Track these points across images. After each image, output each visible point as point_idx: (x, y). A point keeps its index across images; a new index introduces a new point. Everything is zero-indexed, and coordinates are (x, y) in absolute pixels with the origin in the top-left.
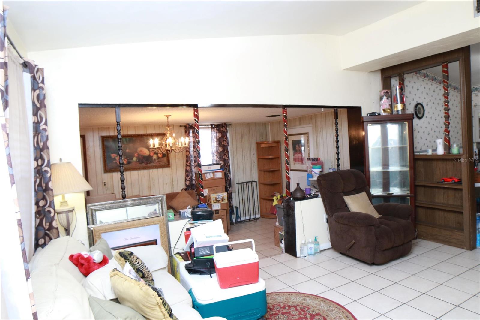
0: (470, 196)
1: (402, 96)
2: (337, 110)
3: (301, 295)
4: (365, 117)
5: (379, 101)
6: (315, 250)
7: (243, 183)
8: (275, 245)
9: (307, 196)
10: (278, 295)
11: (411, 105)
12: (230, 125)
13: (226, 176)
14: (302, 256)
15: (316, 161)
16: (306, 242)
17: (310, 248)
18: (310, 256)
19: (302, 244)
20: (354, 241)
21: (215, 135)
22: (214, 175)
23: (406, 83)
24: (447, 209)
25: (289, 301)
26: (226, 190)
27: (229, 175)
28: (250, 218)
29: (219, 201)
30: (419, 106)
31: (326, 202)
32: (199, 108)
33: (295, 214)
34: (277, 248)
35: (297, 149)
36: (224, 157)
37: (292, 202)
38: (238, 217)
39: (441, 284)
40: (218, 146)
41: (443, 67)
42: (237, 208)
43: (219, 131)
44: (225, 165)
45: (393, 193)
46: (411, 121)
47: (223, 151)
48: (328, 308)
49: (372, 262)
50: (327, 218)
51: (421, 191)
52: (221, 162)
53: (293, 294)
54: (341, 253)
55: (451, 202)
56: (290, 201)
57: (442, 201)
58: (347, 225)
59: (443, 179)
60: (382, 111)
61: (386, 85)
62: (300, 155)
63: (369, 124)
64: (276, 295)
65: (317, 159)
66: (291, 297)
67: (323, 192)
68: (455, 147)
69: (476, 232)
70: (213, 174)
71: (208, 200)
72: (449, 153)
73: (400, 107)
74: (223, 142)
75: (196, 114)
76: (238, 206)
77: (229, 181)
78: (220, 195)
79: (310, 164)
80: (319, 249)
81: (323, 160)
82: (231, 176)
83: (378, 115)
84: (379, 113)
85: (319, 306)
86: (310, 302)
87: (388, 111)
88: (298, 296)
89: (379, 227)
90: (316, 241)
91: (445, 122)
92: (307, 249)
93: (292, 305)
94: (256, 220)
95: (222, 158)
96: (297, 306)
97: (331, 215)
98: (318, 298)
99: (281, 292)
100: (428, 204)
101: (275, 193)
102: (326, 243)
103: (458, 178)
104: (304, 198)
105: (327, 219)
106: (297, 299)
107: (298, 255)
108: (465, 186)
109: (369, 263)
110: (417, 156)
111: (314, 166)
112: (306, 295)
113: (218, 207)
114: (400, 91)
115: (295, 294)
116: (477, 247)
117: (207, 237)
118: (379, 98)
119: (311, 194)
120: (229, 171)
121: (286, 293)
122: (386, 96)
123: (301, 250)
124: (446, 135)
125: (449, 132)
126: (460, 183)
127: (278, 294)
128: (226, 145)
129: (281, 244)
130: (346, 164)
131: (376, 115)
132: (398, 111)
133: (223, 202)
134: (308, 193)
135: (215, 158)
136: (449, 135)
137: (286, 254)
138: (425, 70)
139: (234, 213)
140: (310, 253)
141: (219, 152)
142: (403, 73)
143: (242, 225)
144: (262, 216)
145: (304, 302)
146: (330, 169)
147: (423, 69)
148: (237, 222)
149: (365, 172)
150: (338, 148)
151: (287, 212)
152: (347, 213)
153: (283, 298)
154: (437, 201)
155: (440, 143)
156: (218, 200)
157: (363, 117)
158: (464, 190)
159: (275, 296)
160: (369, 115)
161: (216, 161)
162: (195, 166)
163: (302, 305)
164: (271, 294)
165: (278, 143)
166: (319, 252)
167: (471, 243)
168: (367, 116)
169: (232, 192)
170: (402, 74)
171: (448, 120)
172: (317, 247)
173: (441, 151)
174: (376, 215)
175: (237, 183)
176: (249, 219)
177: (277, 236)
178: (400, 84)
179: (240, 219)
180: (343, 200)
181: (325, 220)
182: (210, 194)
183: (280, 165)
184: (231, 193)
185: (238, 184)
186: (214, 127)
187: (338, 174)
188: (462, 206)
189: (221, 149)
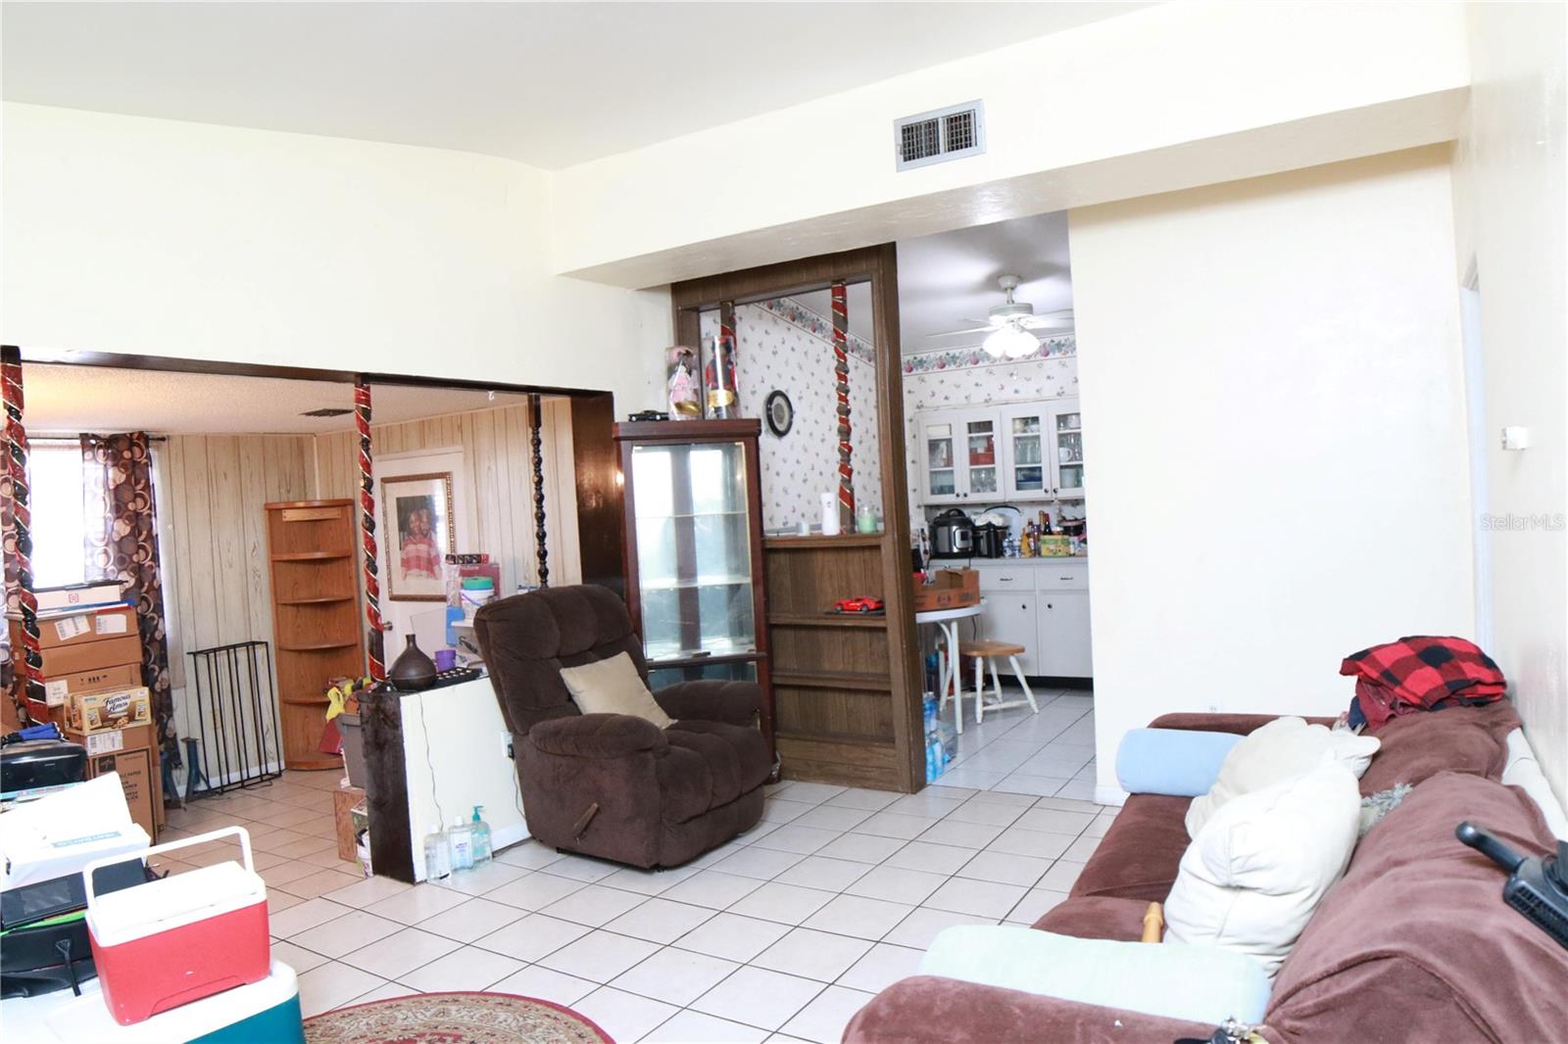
0: (904, 646)
1: (730, 367)
2: (537, 399)
3: (429, 1001)
4: (624, 423)
5: (665, 377)
6: (476, 851)
7: (215, 650)
8: (341, 858)
9: (444, 676)
10: (350, 1015)
11: (756, 395)
12: (163, 439)
13: (147, 628)
14: (433, 876)
15: (474, 565)
16: (445, 829)
17: (457, 847)
18: (461, 872)
19: (432, 835)
20: (596, 805)
21: (100, 472)
22: (92, 623)
23: (742, 329)
24: (852, 687)
25: (391, 1026)
26: (147, 679)
27: (155, 622)
28: (245, 777)
29: (115, 720)
30: (778, 400)
31: (504, 691)
32: (23, 364)
33: (402, 737)
34: (347, 866)
35: (412, 526)
36: (135, 558)
37: (391, 700)
38: (195, 776)
39: (841, 893)
40: (109, 515)
41: (833, 296)
42: (191, 744)
43: (116, 460)
44: (142, 586)
45: (709, 653)
46: (753, 439)
47: (132, 533)
48: (521, 1023)
49: (654, 862)
50: (511, 742)
51: (785, 641)
52: (123, 576)
53: (403, 1002)
54: (559, 850)
55: (862, 668)
56: (382, 695)
57: (840, 667)
58: (573, 756)
59: (840, 604)
60: (674, 409)
61: (686, 331)
62: (423, 547)
63: (637, 446)
64: (343, 1017)
65: (479, 559)
66: (396, 1013)
67: (494, 661)
68: (866, 513)
69: (924, 743)
70: (90, 623)
71: (69, 720)
72: (853, 531)
73: (722, 397)
74: (134, 501)
75: (12, 386)
76: (197, 735)
77: (157, 645)
78: (118, 700)
79: (457, 575)
80: (491, 846)
81: (499, 561)
82: (168, 625)
83: (662, 419)
84: (664, 414)
85: (489, 1024)
86: (462, 1017)
87: (691, 410)
88: (419, 1006)
89: (666, 753)
90: (476, 822)
91: (841, 444)
92: (450, 849)
93: (401, 1038)
94: (267, 783)
95: (128, 559)
96: (418, 1039)
97: (522, 733)
98: (489, 998)
99: (359, 1006)
100: (802, 678)
101: (336, 679)
102: (512, 825)
103: (876, 600)
104: (431, 682)
105: (510, 746)
106: (418, 1015)
107: (419, 874)
108: (892, 620)
109: (645, 865)
110: (771, 540)
111: (469, 581)
112: (446, 998)
113: (114, 746)
114: (724, 352)
115: (411, 1000)
116: (928, 783)
117: (55, 845)
118: (664, 368)
119: (455, 669)
120: (159, 609)
121: (377, 1005)
122: (684, 364)
123: (427, 857)
124: (843, 480)
125: (850, 473)
126: (879, 612)
127: (350, 1011)
128: (146, 512)
129: (360, 848)
130: (567, 570)
131: (655, 420)
132: (717, 410)
133: (131, 725)
134: (447, 666)
135: (101, 560)
136: (850, 481)
137: (378, 877)
138: (791, 298)
139: (178, 764)
140: (458, 866)
141: (117, 539)
142: (733, 302)
143: (214, 803)
144: (291, 766)
145: (442, 1019)
146: (520, 587)
147: (787, 296)
148: (193, 795)
149: (625, 593)
150: (540, 518)
151: (376, 732)
152: (572, 720)
153: (368, 1024)
154: (827, 666)
155: (829, 503)
156: (111, 719)
157: (617, 424)
158: (889, 631)
159: (337, 1021)
160: (634, 419)
161: (102, 572)
162: (10, 594)
163: (435, 1031)
164: (326, 1018)
165: (347, 504)
166: (488, 858)
167: (914, 772)
168: (630, 420)
169: (169, 686)
170: (730, 304)
171: (848, 440)
172: (481, 842)
173: (831, 526)
174: (661, 720)
175: (189, 653)
176: (242, 781)
177: (344, 823)
178: (724, 331)
179: (207, 782)
180: (561, 680)
181: (505, 752)
182: (75, 698)
183: (354, 581)
184: (167, 692)
185: (195, 654)
186: (94, 446)
187: (546, 602)
188: (888, 676)
189: (123, 528)
